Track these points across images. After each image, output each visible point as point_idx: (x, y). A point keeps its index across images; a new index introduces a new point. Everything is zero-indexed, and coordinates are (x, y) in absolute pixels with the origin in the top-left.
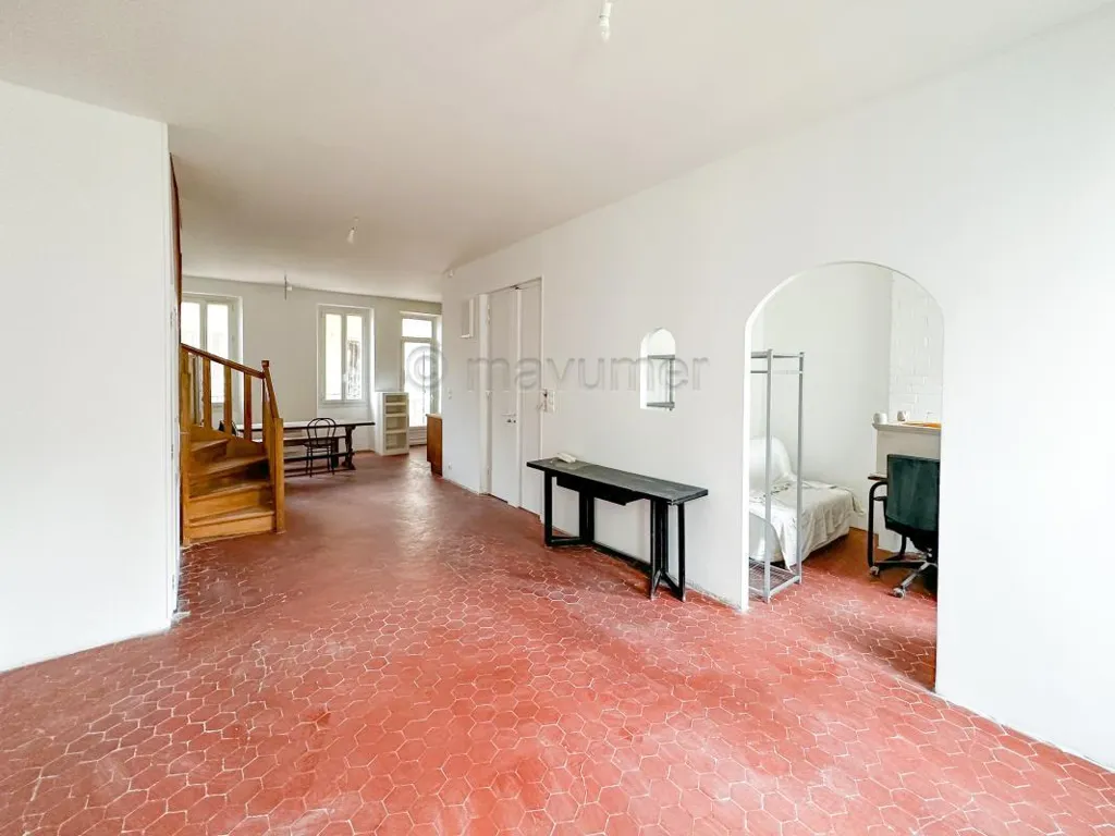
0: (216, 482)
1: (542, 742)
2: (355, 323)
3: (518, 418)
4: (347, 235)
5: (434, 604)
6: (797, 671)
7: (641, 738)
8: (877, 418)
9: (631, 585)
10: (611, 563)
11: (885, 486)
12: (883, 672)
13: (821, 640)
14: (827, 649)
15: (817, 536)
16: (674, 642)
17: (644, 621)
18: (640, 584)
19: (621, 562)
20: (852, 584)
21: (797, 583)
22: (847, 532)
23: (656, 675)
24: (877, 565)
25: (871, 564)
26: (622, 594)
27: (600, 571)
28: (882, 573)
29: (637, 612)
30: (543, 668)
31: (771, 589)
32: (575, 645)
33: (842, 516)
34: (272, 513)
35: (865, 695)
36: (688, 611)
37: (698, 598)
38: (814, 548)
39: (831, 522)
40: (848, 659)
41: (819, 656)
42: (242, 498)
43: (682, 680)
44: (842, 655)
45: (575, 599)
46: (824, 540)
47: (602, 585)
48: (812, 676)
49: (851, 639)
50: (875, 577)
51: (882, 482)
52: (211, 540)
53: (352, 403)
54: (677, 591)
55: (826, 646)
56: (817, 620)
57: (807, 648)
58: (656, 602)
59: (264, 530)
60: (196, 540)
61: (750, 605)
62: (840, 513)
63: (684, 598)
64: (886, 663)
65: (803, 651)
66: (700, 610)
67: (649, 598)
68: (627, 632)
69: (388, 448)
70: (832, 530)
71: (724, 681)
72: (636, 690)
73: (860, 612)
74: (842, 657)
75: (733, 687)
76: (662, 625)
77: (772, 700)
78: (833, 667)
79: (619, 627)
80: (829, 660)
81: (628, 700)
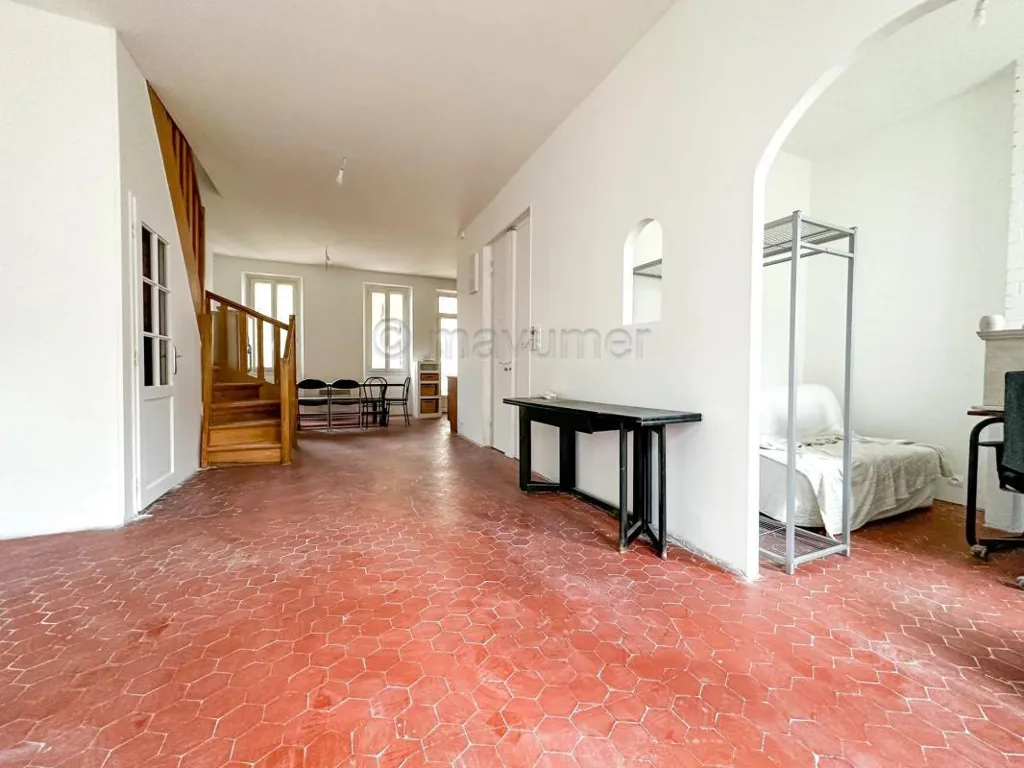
0: (238, 416)
1: (373, 711)
2: (397, 300)
3: (513, 366)
4: (338, 174)
5: (368, 531)
6: (824, 675)
7: (519, 735)
8: (986, 322)
9: (601, 535)
10: (587, 512)
11: (1001, 425)
12: (1002, 705)
13: (877, 635)
14: (886, 649)
15: (878, 500)
16: (630, 606)
17: (600, 575)
18: (612, 534)
19: (601, 511)
20: (936, 565)
21: (843, 554)
22: (930, 502)
23: (585, 643)
24: (982, 542)
25: (972, 540)
26: (586, 543)
27: (569, 518)
28: (991, 555)
29: (597, 563)
30: (440, 611)
31: (796, 556)
32: (496, 591)
33: (921, 478)
34: (279, 445)
35: (964, 739)
36: (665, 571)
37: (685, 556)
38: (875, 515)
39: (903, 482)
40: (926, 671)
41: (872, 658)
42: (259, 431)
43: (622, 656)
44: (915, 662)
45: (526, 542)
46: (890, 506)
47: (566, 532)
48: (854, 686)
49: (937, 641)
50: (978, 560)
51: (996, 417)
52: (226, 466)
53: (394, 372)
54: (656, 546)
55: (886, 645)
56: (871, 605)
57: (848, 642)
58: (626, 556)
59: (273, 460)
60: (212, 464)
61: (760, 572)
62: (918, 475)
63: (665, 555)
64: (1010, 689)
65: (843, 644)
66: (685, 571)
67: (619, 551)
68: (571, 586)
69: (421, 412)
70: (904, 495)
71: (692, 669)
72: (547, 661)
73: (952, 602)
74: (915, 666)
75: (704, 682)
76: (625, 582)
77: (769, 715)
78: (898, 679)
79: (563, 578)
80: (889, 666)
81: (529, 673)
